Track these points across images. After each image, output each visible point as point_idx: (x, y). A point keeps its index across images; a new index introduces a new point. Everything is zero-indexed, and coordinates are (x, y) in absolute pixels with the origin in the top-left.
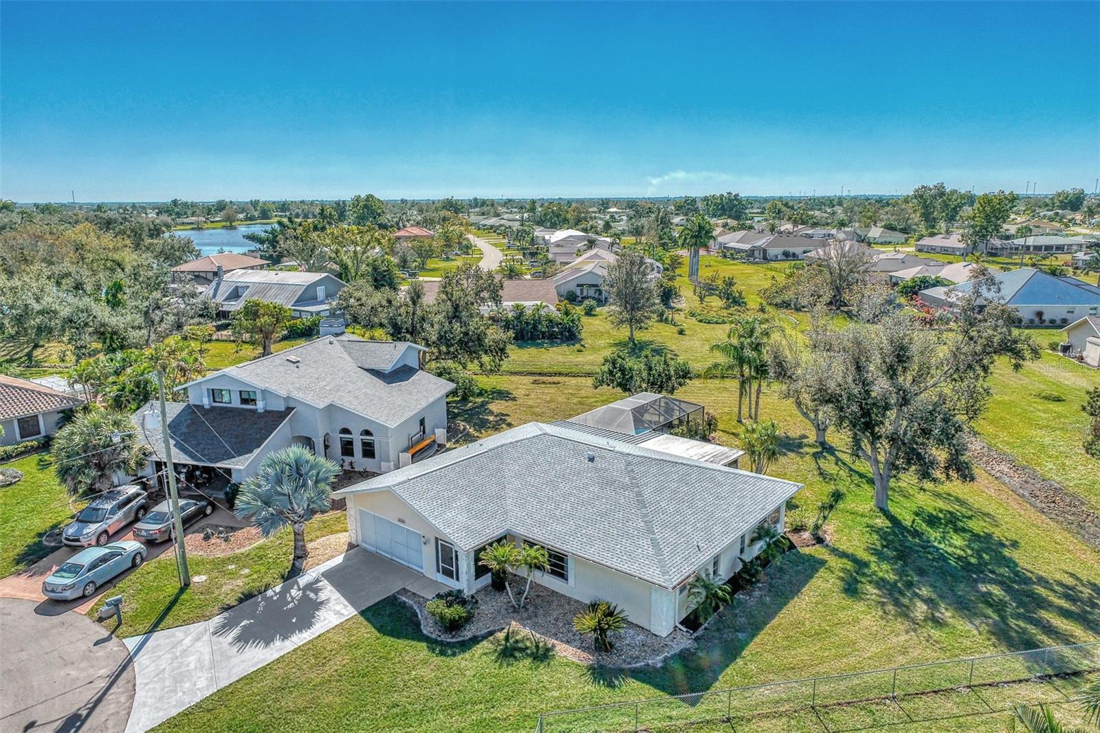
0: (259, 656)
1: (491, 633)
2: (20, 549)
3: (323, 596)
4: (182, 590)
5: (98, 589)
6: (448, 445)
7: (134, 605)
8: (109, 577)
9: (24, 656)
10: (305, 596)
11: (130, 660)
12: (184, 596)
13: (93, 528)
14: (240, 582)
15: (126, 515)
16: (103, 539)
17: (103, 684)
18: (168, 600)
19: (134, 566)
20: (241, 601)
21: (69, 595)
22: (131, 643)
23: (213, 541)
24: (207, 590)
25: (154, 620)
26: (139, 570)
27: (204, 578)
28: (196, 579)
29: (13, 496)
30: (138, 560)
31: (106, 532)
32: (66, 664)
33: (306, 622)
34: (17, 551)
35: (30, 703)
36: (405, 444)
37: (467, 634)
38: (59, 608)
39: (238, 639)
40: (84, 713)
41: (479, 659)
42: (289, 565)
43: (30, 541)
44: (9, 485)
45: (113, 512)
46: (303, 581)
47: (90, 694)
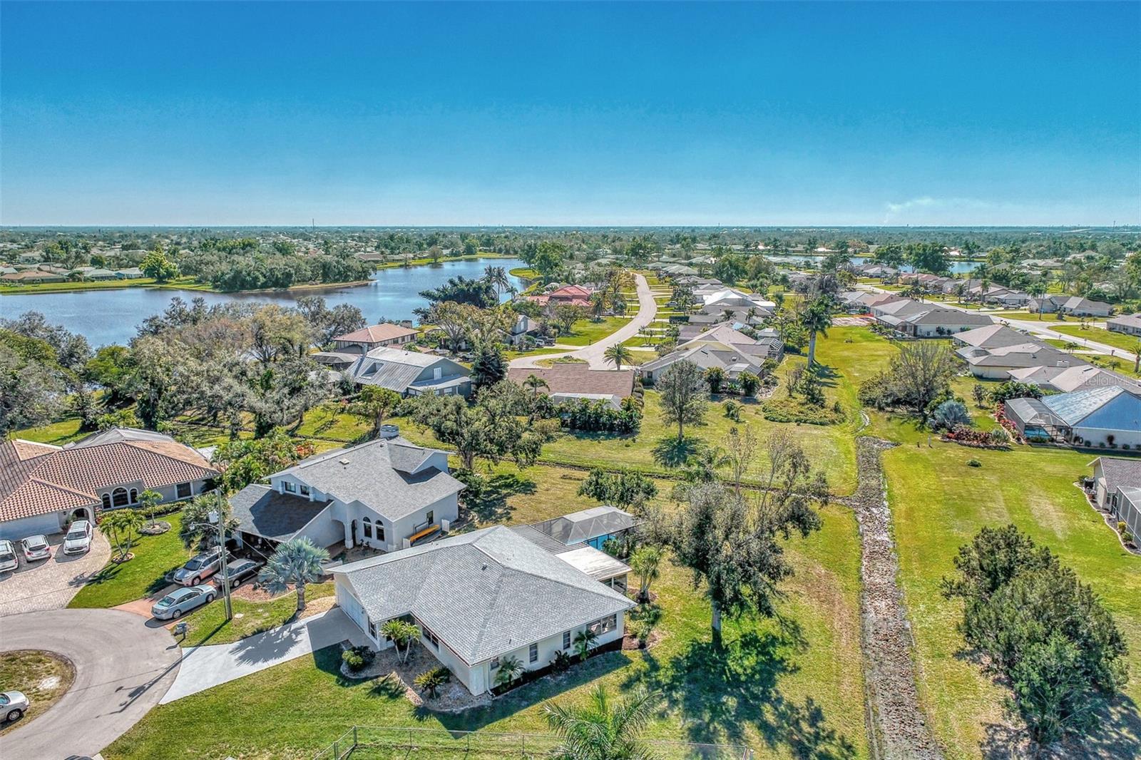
0: (248, 669)
1: (377, 677)
2: (152, 582)
3: (299, 638)
4: (226, 622)
5: (183, 614)
6: (450, 533)
7: (197, 628)
8: (193, 607)
9: (130, 649)
10: (290, 636)
11: (181, 661)
12: (225, 626)
13: (191, 574)
14: (259, 622)
15: (213, 567)
16: (197, 581)
17: (162, 672)
18: (217, 627)
19: (207, 602)
20: (254, 634)
21: (164, 616)
22: (185, 651)
23: (258, 591)
24: (240, 623)
25: (203, 638)
26: (209, 605)
27: (242, 615)
28: (237, 616)
29: (161, 542)
30: (210, 599)
31: (198, 577)
32: (151, 658)
33: (282, 653)
34: (150, 583)
35: (125, 676)
36: (411, 531)
37: (363, 675)
38: (158, 624)
39: (241, 658)
40: (147, 686)
41: (358, 692)
42: (292, 614)
43: (159, 577)
44: (162, 533)
45: (205, 565)
46: (294, 626)
47: (153, 676)
